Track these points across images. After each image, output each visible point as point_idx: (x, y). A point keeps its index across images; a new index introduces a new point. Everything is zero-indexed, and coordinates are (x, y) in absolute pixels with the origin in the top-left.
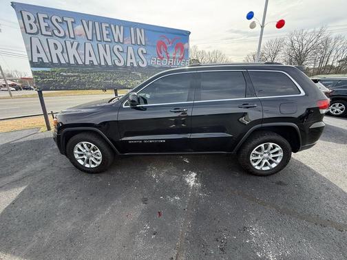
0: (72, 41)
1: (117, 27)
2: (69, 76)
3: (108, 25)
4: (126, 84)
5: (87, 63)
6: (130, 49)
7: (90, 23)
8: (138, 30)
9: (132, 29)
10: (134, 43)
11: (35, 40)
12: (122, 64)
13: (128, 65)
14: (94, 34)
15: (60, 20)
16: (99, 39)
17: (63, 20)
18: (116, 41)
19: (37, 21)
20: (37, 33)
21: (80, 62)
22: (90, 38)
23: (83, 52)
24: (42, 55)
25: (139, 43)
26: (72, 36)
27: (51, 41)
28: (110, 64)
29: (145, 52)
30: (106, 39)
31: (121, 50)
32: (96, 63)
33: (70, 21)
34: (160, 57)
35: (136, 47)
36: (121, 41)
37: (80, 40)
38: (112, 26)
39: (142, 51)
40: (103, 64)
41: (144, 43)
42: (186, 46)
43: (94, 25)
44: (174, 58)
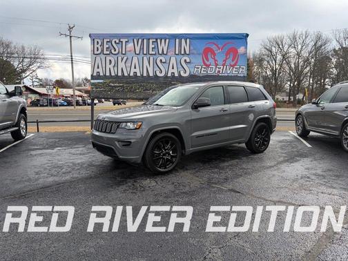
0: (123, 56)
1: (163, 41)
2: (115, 87)
3: (154, 40)
5: (132, 74)
6: (173, 60)
7: (140, 41)
8: (183, 41)
9: (177, 40)
10: (177, 52)
11: (98, 59)
12: (163, 75)
13: (169, 75)
15: (117, 41)
16: (145, 53)
17: (120, 41)
18: (160, 53)
19: (102, 45)
20: (100, 53)
21: (126, 74)
22: (137, 52)
23: (130, 65)
24: (100, 70)
25: (183, 52)
26: (124, 53)
27: (108, 58)
28: (151, 74)
29: (188, 61)
30: (151, 52)
31: (164, 61)
32: (139, 74)
33: (124, 41)
34: (205, 64)
35: (179, 57)
36: (165, 53)
37: (129, 55)
38: (159, 41)
39: (185, 60)
40: (145, 74)
41: (188, 52)
42: (241, 50)
43: (143, 41)
44: (223, 65)
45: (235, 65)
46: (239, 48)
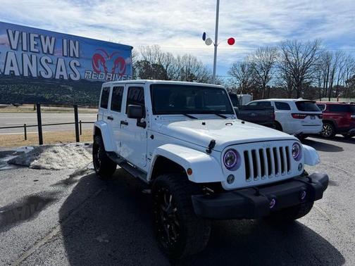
1: (48, 38)
3: (37, 36)
4: (52, 98)
5: (7, 73)
6: (61, 62)
8: (71, 42)
9: (65, 41)
10: (65, 54)
12: (49, 76)
13: (57, 77)
14: (20, 43)
16: (25, 48)
18: (45, 52)
22: (14, 47)
23: (4, 61)
25: (72, 55)
28: (34, 75)
29: (78, 64)
30: (33, 49)
31: (50, 61)
32: (17, 74)
34: (95, 70)
35: (68, 60)
36: (51, 52)
37: (3, 48)
38: (42, 37)
39: (75, 64)
40: (26, 74)
41: (77, 56)
42: (127, 60)
43: (21, 34)
44: (113, 73)
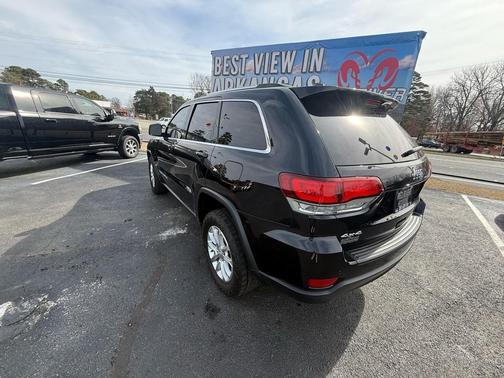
0: (242, 77)
1: (289, 53)
3: (278, 54)
6: (298, 80)
7: (262, 55)
8: (315, 51)
9: (307, 51)
10: (304, 70)
14: (263, 67)
15: (237, 58)
16: (266, 72)
17: (240, 58)
18: (284, 71)
19: (222, 64)
20: (220, 74)
22: (257, 72)
25: (312, 69)
26: (243, 73)
30: (272, 71)
31: (287, 81)
33: (244, 57)
35: (306, 77)
36: (289, 71)
37: (249, 75)
38: (283, 54)
39: (314, 80)
41: (318, 70)
42: (405, 61)
43: (265, 56)
44: (369, 87)
45: (389, 86)
46: (403, 57)
